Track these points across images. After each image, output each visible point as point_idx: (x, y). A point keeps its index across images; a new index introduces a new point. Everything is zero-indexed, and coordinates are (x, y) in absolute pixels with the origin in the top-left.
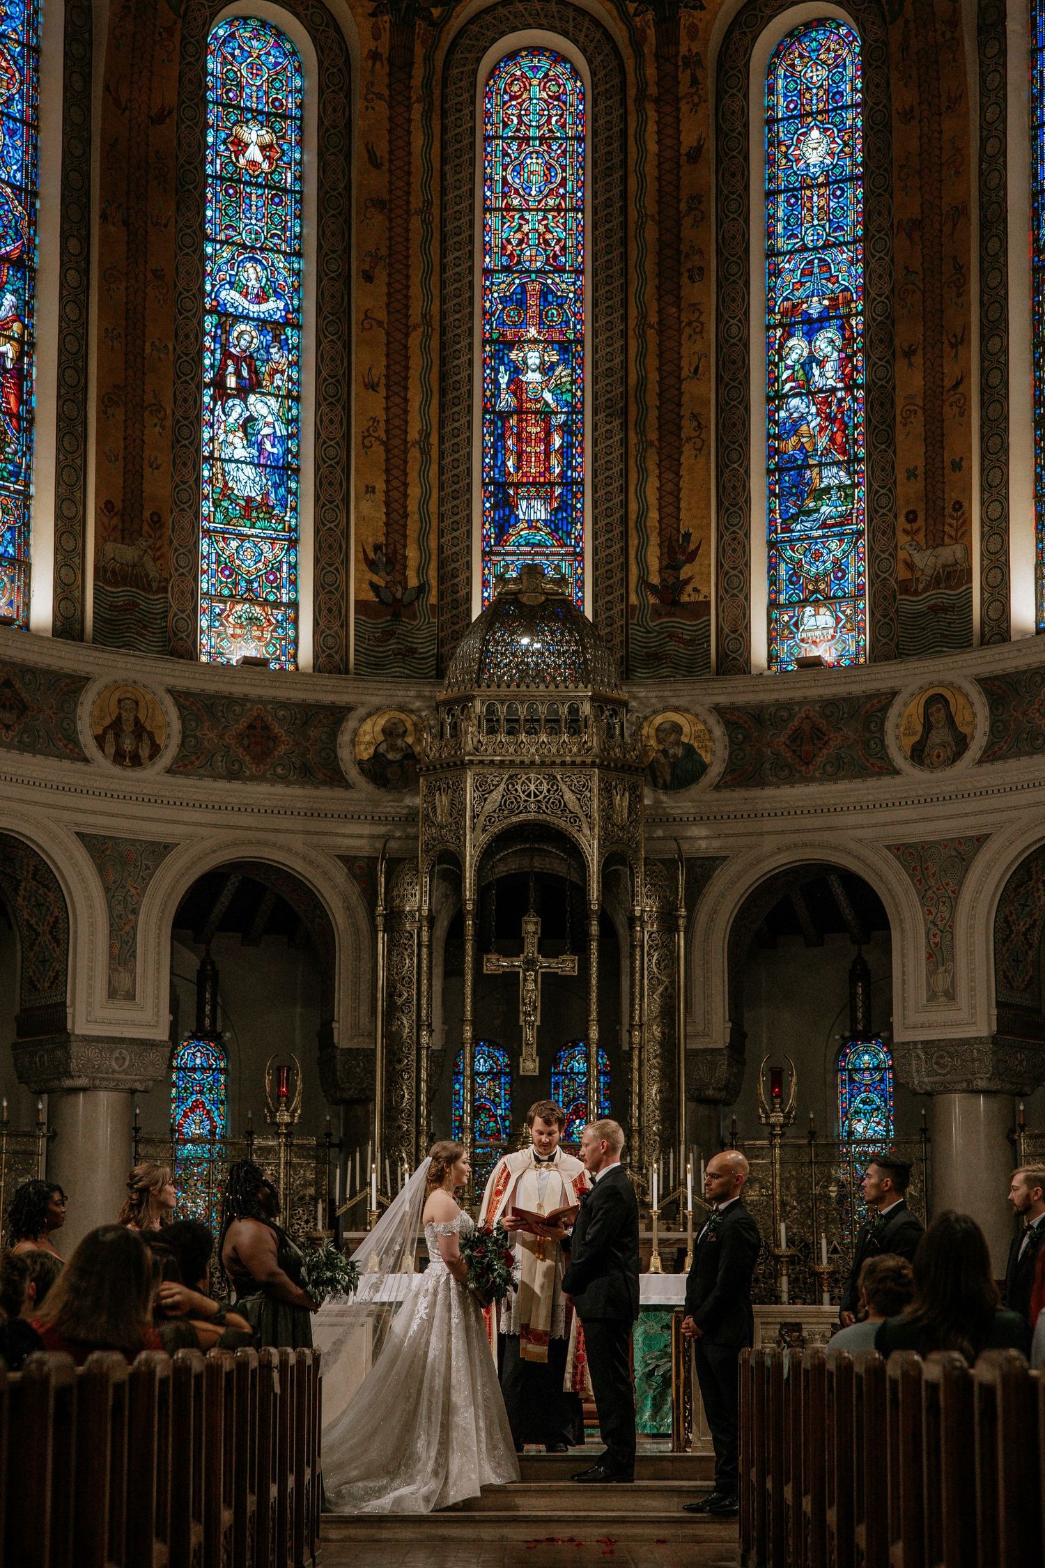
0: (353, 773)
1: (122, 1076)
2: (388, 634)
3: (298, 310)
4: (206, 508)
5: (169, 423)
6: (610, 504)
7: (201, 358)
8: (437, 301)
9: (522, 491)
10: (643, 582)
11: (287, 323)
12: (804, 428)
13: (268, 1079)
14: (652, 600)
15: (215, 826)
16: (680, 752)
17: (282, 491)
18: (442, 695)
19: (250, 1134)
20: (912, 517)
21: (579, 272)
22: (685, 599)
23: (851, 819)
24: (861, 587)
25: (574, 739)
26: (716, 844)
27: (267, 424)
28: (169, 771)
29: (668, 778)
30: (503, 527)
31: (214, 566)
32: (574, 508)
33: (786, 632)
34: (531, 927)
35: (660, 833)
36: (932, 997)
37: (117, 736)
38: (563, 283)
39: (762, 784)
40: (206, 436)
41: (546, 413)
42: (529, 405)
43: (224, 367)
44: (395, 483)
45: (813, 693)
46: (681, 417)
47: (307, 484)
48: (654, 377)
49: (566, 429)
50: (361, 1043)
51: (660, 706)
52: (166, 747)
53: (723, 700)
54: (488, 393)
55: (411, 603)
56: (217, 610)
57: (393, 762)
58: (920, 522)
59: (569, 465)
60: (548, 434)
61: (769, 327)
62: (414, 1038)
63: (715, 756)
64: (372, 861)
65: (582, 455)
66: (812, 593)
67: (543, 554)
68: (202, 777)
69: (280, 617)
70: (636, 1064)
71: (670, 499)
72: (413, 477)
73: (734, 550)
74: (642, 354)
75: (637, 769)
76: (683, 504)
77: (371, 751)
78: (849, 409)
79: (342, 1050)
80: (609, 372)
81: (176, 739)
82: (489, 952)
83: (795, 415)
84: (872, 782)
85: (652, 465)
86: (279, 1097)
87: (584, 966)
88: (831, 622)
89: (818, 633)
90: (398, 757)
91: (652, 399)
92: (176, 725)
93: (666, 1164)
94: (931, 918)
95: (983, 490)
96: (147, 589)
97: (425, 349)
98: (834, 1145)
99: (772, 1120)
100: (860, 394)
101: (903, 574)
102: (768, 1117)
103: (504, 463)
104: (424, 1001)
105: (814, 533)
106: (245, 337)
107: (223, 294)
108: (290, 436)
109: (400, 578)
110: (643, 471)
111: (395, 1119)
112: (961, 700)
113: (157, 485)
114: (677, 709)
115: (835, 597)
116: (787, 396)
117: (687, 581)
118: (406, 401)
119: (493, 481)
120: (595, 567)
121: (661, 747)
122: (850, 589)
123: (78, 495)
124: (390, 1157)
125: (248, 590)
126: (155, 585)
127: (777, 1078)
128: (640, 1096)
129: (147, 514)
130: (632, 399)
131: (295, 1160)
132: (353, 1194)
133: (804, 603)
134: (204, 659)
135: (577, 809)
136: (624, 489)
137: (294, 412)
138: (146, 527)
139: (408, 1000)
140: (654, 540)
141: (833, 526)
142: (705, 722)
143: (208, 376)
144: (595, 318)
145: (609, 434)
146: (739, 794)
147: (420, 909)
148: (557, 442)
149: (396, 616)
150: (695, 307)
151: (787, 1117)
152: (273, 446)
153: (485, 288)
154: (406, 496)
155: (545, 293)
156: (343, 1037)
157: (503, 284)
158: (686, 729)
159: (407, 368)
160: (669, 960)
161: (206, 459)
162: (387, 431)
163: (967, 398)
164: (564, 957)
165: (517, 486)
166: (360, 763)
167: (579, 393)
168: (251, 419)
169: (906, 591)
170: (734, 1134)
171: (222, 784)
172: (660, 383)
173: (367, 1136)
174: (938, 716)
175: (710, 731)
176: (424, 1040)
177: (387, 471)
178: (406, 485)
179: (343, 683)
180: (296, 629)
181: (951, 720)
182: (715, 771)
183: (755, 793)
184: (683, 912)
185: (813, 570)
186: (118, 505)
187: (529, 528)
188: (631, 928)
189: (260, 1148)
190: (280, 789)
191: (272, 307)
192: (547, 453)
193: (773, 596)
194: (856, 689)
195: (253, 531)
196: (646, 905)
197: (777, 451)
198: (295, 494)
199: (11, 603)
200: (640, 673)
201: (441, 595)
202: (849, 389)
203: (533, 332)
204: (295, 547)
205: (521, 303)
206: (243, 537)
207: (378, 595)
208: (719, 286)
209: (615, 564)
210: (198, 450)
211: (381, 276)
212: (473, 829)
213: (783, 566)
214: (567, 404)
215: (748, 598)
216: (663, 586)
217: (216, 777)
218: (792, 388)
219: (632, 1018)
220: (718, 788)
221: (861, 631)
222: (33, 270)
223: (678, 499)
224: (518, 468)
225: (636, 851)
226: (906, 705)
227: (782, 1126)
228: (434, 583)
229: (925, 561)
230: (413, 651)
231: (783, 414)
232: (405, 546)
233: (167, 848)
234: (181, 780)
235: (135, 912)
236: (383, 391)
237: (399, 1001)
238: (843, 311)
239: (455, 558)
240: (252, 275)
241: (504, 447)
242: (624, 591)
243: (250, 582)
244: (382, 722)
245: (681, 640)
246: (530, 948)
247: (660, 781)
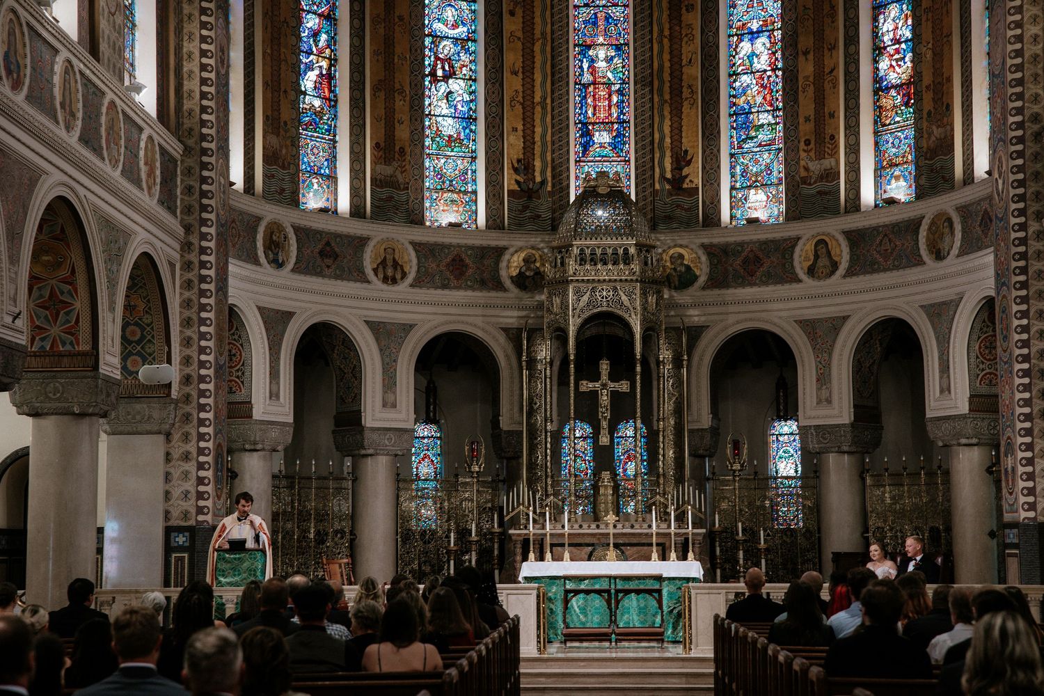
0: (508, 283)
1: (390, 448)
2: (526, 208)
3: (474, 32)
4: (428, 142)
5: (408, 98)
6: (644, 134)
7: (424, 61)
8: (549, 26)
9: (596, 127)
10: (663, 176)
11: (469, 39)
12: (749, 92)
13: (467, 448)
14: (667, 187)
15: (435, 314)
16: (683, 269)
17: (467, 131)
18: (555, 244)
19: (456, 476)
20: (807, 143)
21: (626, 6)
22: (685, 186)
23: (776, 306)
24: (780, 179)
25: (626, 267)
26: (703, 319)
27: (459, 95)
28: (411, 286)
29: (677, 283)
30: (586, 147)
31: (432, 173)
32: (624, 136)
33: (740, 203)
34: (605, 366)
35: (672, 313)
36: (819, 402)
37: (384, 268)
38: (617, 12)
39: (727, 286)
40: (427, 103)
41: (609, 84)
42: (599, 80)
43: (435, 65)
44: (528, 126)
45: (755, 238)
46: (682, 87)
47: (481, 127)
48: (667, 64)
49: (620, 92)
50: (515, 428)
51: (672, 244)
52: (410, 273)
53: (706, 241)
54: (577, 74)
55: (537, 191)
56: (435, 197)
57: (529, 277)
58: (812, 145)
59: (622, 113)
60: (610, 95)
61: (730, 36)
62: (543, 426)
63: (702, 271)
64: (519, 330)
65: (629, 106)
66: (755, 182)
67: (608, 161)
68: (427, 288)
69: (467, 200)
70: (661, 439)
71: (676, 131)
72: (538, 122)
73: (712, 159)
74: (661, 52)
75: (660, 282)
76: (684, 134)
77: (518, 271)
78: (774, 82)
79: (505, 431)
80: (643, 62)
81: (415, 269)
82: (583, 379)
83: (745, 85)
84: (787, 286)
85: (666, 113)
86: (473, 458)
87: (633, 386)
88: (765, 198)
89: (757, 204)
90: (532, 274)
91: (667, 77)
92: (415, 261)
93: (678, 492)
94: (818, 359)
95: (846, 129)
96: (398, 188)
97: (543, 51)
98: (767, 478)
99: (734, 468)
100: (780, 73)
101: (803, 173)
102: (732, 466)
103: (586, 111)
104: (548, 407)
105: (755, 150)
106: (446, 48)
107: (434, 26)
108: (471, 101)
109: (530, 176)
110: (662, 117)
111: (535, 469)
112: (834, 242)
113: (402, 133)
114: (681, 246)
115: (766, 185)
116: (739, 74)
117: (686, 176)
118: (533, 81)
119: (580, 122)
120: (636, 169)
121: (673, 267)
122: (775, 181)
123: (361, 140)
125: (450, 185)
126: (402, 186)
127: (736, 445)
128: (664, 456)
129: (397, 148)
130: (655, 77)
131: (480, 489)
132: (513, 509)
133: (750, 187)
134: (428, 224)
135: (628, 305)
136: (652, 126)
137: (473, 88)
138: (397, 155)
139: (540, 407)
140: (668, 154)
141: (765, 145)
142: (696, 253)
143: (427, 71)
144: (635, 32)
145: (643, 96)
146: (716, 292)
147: (545, 358)
148: (615, 99)
149: (530, 198)
150: (689, 26)
151: (742, 466)
152: (462, 107)
153: (575, 16)
154: (534, 132)
155: (607, 18)
156: (505, 423)
157: (585, 13)
158: (686, 257)
159: (534, 63)
160: (678, 383)
161: (427, 115)
162: (523, 97)
163: (837, 79)
164: (623, 382)
165: (594, 124)
166: (512, 278)
167: (627, 73)
168: (450, 92)
169: (805, 183)
170: (714, 474)
171: (439, 292)
172: (670, 68)
173: (519, 477)
174: (822, 251)
175: (699, 258)
176: (549, 428)
177: (524, 119)
178: (534, 126)
179: (501, 235)
180: (476, 205)
181: (829, 253)
182: (702, 280)
183: (724, 291)
184: (685, 357)
185: (755, 169)
186: (382, 145)
187: (600, 147)
188: (658, 366)
189: (462, 483)
190: (469, 293)
191: (461, 31)
192: (610, 107)
193: (733, 184)
194: (778, 236)
195: (453, 154)
196: (666, 354)
197: (734, 104)
198: (474, 132)
199: (328, 200)
200: (661, 227)
201: (553, 186)
202: (773, 70)
203: (601, 40)
204: (475, 161)
205: (595, 24)
206: (448, 157)
207: (520, 187)
208: (703, 14)
209: (647, 166)
210: (423, 112)
211: (519, 12)
212: (573, 316)
213: (738, 167)
214: (620, 79)
215: (719, 185)
216: (674, 180)
217: (436, 288)
218: (742, 70)
219: (659, 415)
220: (704, 288)
221: (781, 203)
222: (335, 20)
223: (681, 131)
224: (594, 114)
225: (660, 326)
226: (805, 245)
227: (739, 471)
228: (549, 179)
229: (815, 166)
230: (539, 216)
231: (737, 84)
232: (534, 160)
233: (412, 326)
234: (417, 290)
235: (395, 361)
236: (520, 75)
237: (535, 407)
238: (770, 28)
239: (561, 164)
240: (450, 14)
241: (586, 103)
242: (652, 181)
243: (451, 181)
244: (523, 255)
245: (683, 208)
246: (604, 377)
247: (673, 285)
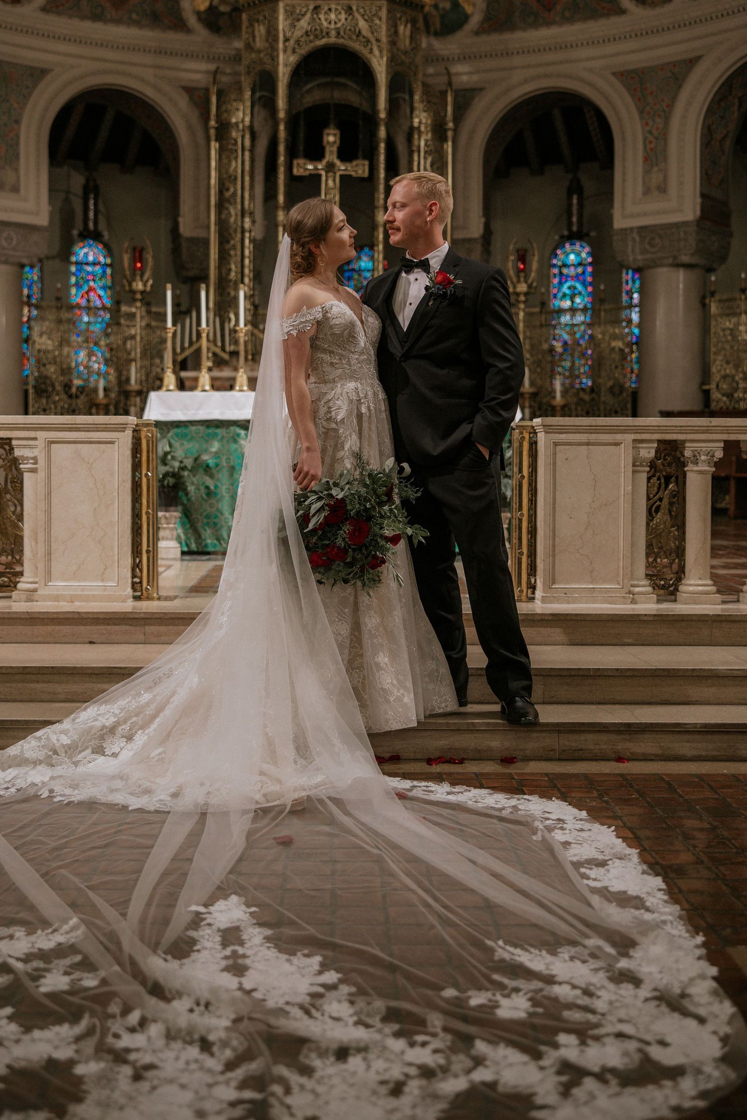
0: (192, 21)
1: (11, 252)
13: (126, 257)
15: (82, 57)
19: (118, 301)
23: (584, 53)
26: (476, 78)
28: (43, 9)
29: (438, 26)
34: (331, 138)
35: (432, 70)
36: (647, 191)
39: (512, 28)
50: (200, 233)
62: (239, 223)
63: (476, 6)
64: (206, 90)
68: (70, 17)
75: (417, 5)
77: (208, 4)
79: (187, 239)
82: (297, 157)
84: (603, 21)
86: (135, 271)
87: (373, 169)
94: (648, 128)
99: (518, 290)
102: (515, 287)
104: (247, 194)
121: (433, 2)
124: (221, 317)
127: (522, 257)
132: (191, 343)
135: (369, 35)
139: (234, 194)
146: (496, 37)
147: (243, 121)
151: (530, 286)
156: (186, 229)
160: (440, 162)
164: (358, 162)
166: (198, 13)
171: (88, 24)
176: (247, 226)
183: (507, 36)
184: (451, 125)
188: (410, 138)
190: (135, 31)
196: (421, 118)
212: (285, 51)
217: (83, 18)
220: (477, 33)
225: (415, 75)
227: (526, 294)
233: (44, 72)
234: (54, 18)
235: (18, 122)
237: (227, 195)
246: (331, 155)
247: (432, 29)
